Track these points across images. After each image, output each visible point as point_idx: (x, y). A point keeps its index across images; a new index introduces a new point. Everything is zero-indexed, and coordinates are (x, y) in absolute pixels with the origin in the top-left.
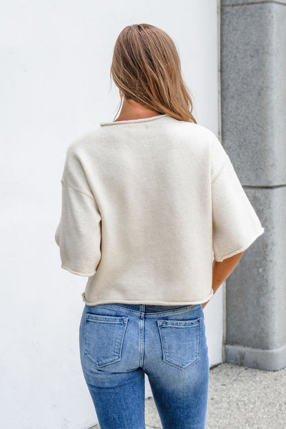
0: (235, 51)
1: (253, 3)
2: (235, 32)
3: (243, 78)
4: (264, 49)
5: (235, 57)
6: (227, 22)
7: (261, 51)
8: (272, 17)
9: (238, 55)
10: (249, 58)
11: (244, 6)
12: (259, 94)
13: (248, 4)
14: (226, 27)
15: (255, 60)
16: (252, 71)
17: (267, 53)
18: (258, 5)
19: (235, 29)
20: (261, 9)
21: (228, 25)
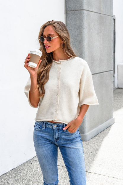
0: (71, 27)
1: (77, 10)
2: (71, 20)
3: (74, 37)
4: (81, 26)
5: (71, 29)
6: (68, 17)
7: (80, 27)
8: (84, 15)
9: (72, 28)
10: (76, 29)
11: (74, 11)
12: (80, 43)
13: (76, 10)
14: (68, 19)
15: (78, 30)
16: (77, 34)
17: (83, 28)
18: (79, 11)
19: (71, 19)
20: (80, 12)
21: (68, 18)
